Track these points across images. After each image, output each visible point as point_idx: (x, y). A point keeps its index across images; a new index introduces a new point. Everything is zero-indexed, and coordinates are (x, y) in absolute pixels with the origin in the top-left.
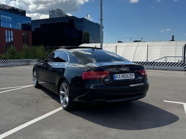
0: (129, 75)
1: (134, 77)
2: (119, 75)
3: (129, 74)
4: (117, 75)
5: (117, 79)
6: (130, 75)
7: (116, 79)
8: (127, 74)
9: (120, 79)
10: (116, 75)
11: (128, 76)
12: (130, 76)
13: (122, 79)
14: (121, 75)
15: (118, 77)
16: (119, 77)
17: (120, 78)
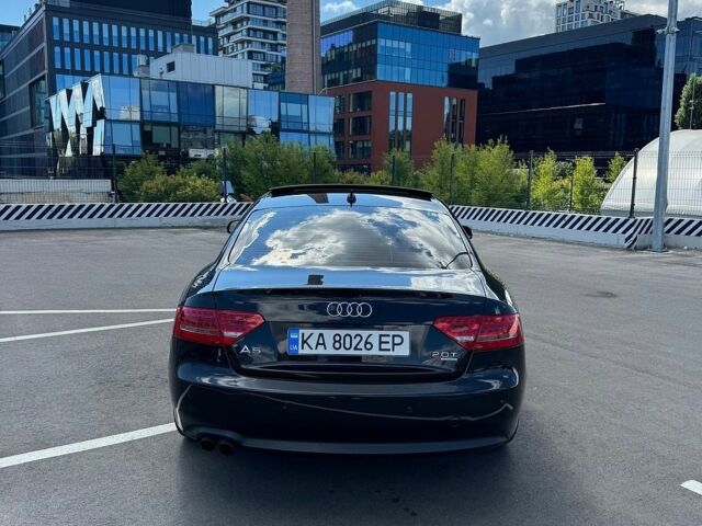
0: (374, 340)
1: (404, 350)
2: (317, 332)
3: (376, 334)
4: (307, 332)
5: (306, 351)
6: (383, 339)
7: (301, 352)
8: (365, 333)
9: (320, 351)
10: (301, 331)
11: (366, 343)
12: (381, 343)
13: (330, 351)
14: (329, 334)
15: (313, 346)
16: (318, 344)
17: (321, 347)
